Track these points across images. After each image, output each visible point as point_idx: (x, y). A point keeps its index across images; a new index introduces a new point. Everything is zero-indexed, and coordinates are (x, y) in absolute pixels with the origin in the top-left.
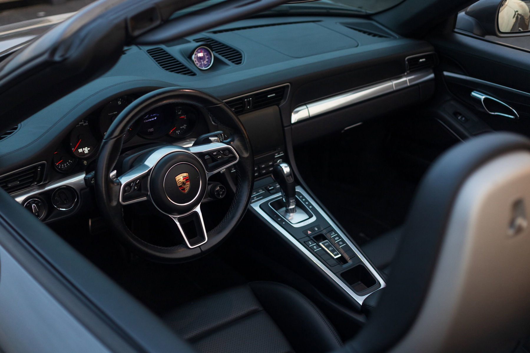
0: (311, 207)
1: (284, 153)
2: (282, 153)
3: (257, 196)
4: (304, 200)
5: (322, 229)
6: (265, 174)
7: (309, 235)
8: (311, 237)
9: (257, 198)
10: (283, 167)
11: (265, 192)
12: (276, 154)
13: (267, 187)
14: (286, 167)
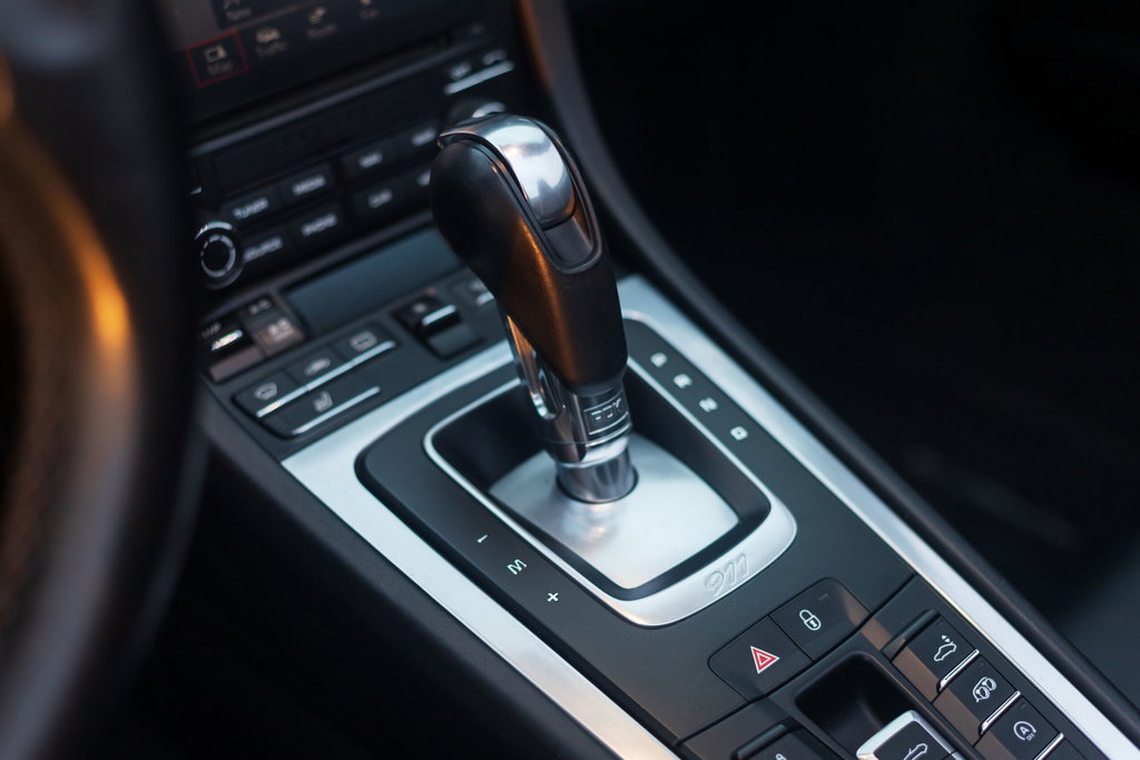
0: (739, 433)
1: (509, 58)
2: (496, 63)
3: (338, 389)
4: (682, 381)
5: (855, 614)
6: (389, 215)
7: (764, 688)
8: (784, 700)
9: (336, 403)
10: (511, 155)
11: (399, 345)
12: (460, 71)
13: (408, 308)
14: (532, 149)
